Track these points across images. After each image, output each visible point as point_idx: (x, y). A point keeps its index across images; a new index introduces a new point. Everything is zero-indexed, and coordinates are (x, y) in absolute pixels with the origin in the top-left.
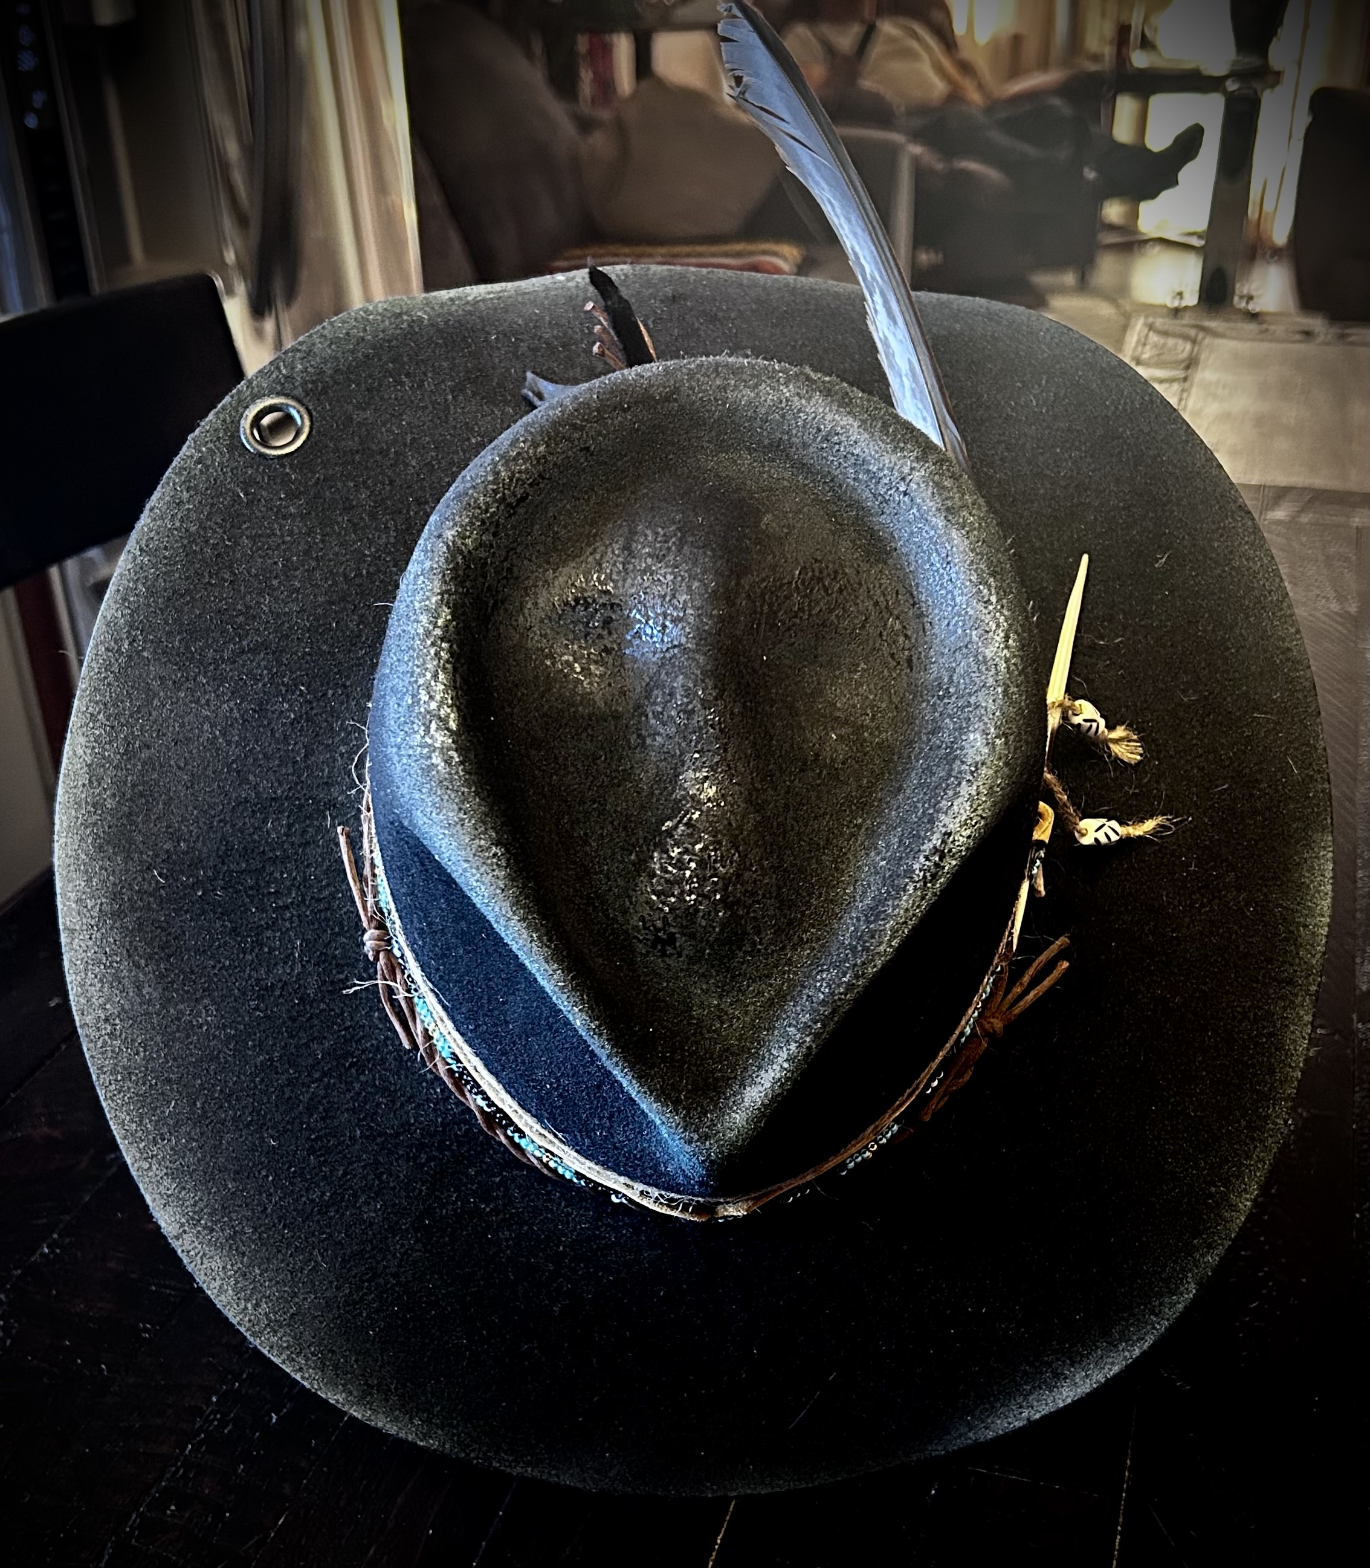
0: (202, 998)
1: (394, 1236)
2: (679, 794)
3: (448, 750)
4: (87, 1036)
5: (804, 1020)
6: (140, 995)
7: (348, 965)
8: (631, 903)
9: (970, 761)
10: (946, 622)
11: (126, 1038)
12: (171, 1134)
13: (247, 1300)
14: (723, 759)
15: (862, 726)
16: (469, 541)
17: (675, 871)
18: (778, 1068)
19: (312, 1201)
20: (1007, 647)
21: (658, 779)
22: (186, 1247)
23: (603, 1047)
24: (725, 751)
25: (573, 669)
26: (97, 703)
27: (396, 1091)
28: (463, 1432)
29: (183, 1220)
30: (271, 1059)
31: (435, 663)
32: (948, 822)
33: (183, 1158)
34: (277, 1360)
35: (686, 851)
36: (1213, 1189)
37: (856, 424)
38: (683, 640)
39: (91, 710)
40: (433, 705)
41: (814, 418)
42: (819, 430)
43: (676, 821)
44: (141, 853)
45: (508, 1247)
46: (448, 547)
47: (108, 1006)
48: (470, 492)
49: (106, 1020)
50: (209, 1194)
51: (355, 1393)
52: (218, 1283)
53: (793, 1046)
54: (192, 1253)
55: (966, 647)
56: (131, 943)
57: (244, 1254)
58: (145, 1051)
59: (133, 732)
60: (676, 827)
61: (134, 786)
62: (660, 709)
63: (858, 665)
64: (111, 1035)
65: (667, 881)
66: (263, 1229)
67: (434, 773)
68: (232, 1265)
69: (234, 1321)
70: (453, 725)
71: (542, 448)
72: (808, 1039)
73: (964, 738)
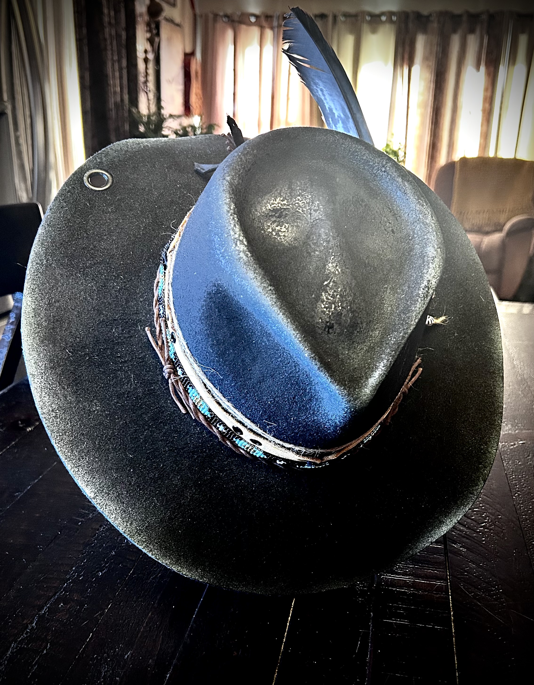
0: (93, 400)
1: (186, 490)
2: (327, 272)
3: (246, 251)
4: (45, 418)
5: (387, 351)
6: (66, 400)
7: (154, 383)
8: (315, 313)
9: (431, 256)
10: (407, 214)
11: (62, 418)
12: (86, 456)
13: (127, 522)
14: (341, 259)
15: (380, 254)
16: (236, 181)
17: (332, 299)
18: (381, 370)
19: (151, 478)
20: (433, 220)
21: (317, 268)
22: (99, 501)
23: (316, 364)
24: (342, 256)
25: (272, 234)
26: (34, 284)
27: (180, 431)
28: (218, 573)
29: (96, 491)
30: (126, 423)
31: (234, 221)
32: (427, 277)
33: (93, 465)
34: (140, 547)
35: (335, 291)
36: (482, 447)
37: (364, 148)
38: (320, 217)
39: (32, 287)
40: (237, 236)
41: (348, 146)
42: (350, 151)
43: (329, 281)
44: (60, 343)
45: (233, 490)
46: (229, 182)
47: (53, 405)
48: (233, 164)
49: (53, 411)
50: (106, 479)
51: (174, 560)
52: (114, 516)
53: (385, 361)
54: (101, 504)
55: (418, 220)
56: (60, 379)
57: (124, 503)
58: (71, 423)
59: (51, 296)
60: (329, 283)
61: (54, 317)
62: (315, 242)
63: (374, 233)
64: (56, 417)
65: (330, 303)
66: (131, 491)
67: (242, 260)
68: (119, 508)
69: (121, 532)
70: (246, 243)
71: (255, 151)
72: (390, 358)
73: (426, 249)
